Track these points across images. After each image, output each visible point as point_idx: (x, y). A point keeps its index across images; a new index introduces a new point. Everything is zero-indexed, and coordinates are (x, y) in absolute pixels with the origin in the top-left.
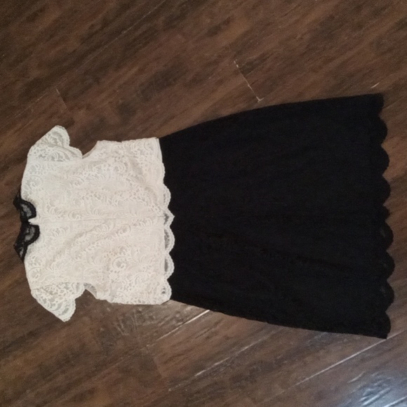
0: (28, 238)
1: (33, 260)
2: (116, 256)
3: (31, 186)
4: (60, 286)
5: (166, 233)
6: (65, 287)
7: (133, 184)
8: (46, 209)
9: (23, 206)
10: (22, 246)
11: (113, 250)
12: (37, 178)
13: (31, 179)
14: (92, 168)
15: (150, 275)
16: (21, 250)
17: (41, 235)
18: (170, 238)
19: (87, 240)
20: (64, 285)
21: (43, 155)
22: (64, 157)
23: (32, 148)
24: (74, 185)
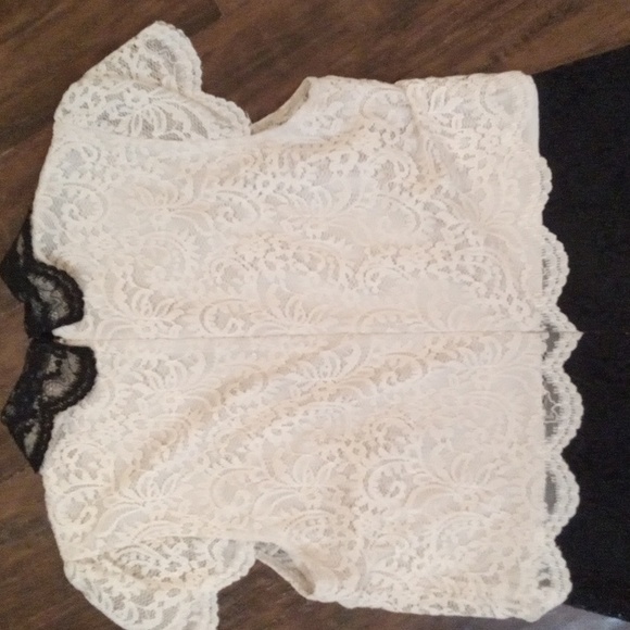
0: (54, 389)
1: (72, 462)
2: (374, 458)
3: (66, 217)
4: (166, 549)
5: (550, 387)
6: (184, 554)
7: (451, 221)
8: (120, 297)
9: (39, 282)
10: (33, 414)
11: (359, 436)
12: (84, 192)
13: (65, 193)
14: (293, 164)
15: (488, 522)
16: (28, 430)
17: (100, 381)
18: (564, 403)
19: (265, 402)
20: (183, 546)
21: (114, 116)
22: (187, 126)
23: (74, 88)
24: (220, 219)
